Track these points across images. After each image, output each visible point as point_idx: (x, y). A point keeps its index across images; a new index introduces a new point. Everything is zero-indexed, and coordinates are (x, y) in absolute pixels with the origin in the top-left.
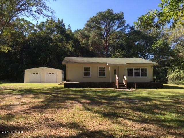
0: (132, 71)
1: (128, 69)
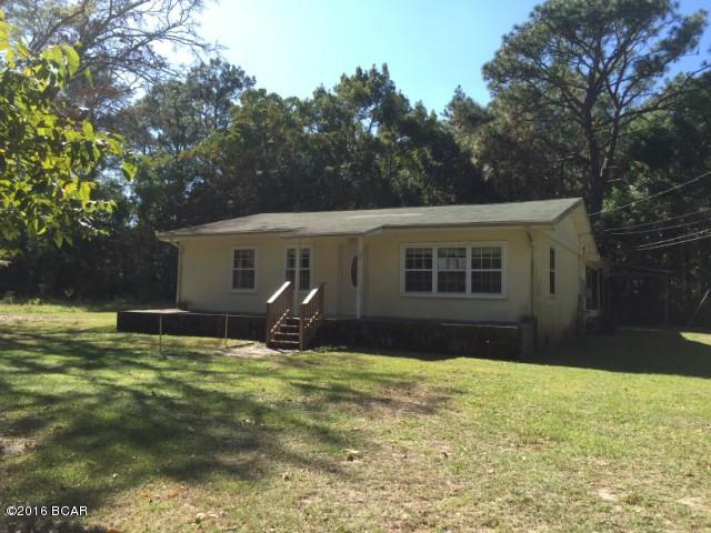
0: (429, 264)
1: (408, 256)
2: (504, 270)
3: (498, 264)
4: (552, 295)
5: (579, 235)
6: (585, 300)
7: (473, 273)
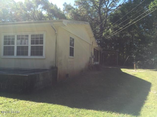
2: (44, 45)
3: (42, 42)
4: (71, 57)
5: (90, 38)
6: (93, 59)
7: (32, 47)
